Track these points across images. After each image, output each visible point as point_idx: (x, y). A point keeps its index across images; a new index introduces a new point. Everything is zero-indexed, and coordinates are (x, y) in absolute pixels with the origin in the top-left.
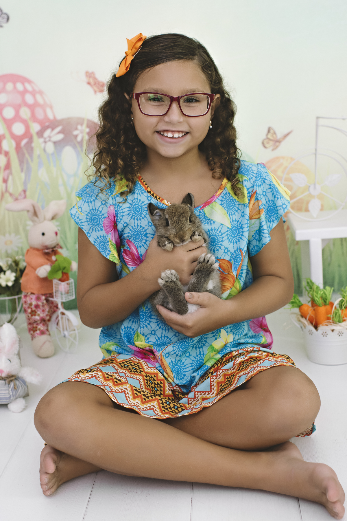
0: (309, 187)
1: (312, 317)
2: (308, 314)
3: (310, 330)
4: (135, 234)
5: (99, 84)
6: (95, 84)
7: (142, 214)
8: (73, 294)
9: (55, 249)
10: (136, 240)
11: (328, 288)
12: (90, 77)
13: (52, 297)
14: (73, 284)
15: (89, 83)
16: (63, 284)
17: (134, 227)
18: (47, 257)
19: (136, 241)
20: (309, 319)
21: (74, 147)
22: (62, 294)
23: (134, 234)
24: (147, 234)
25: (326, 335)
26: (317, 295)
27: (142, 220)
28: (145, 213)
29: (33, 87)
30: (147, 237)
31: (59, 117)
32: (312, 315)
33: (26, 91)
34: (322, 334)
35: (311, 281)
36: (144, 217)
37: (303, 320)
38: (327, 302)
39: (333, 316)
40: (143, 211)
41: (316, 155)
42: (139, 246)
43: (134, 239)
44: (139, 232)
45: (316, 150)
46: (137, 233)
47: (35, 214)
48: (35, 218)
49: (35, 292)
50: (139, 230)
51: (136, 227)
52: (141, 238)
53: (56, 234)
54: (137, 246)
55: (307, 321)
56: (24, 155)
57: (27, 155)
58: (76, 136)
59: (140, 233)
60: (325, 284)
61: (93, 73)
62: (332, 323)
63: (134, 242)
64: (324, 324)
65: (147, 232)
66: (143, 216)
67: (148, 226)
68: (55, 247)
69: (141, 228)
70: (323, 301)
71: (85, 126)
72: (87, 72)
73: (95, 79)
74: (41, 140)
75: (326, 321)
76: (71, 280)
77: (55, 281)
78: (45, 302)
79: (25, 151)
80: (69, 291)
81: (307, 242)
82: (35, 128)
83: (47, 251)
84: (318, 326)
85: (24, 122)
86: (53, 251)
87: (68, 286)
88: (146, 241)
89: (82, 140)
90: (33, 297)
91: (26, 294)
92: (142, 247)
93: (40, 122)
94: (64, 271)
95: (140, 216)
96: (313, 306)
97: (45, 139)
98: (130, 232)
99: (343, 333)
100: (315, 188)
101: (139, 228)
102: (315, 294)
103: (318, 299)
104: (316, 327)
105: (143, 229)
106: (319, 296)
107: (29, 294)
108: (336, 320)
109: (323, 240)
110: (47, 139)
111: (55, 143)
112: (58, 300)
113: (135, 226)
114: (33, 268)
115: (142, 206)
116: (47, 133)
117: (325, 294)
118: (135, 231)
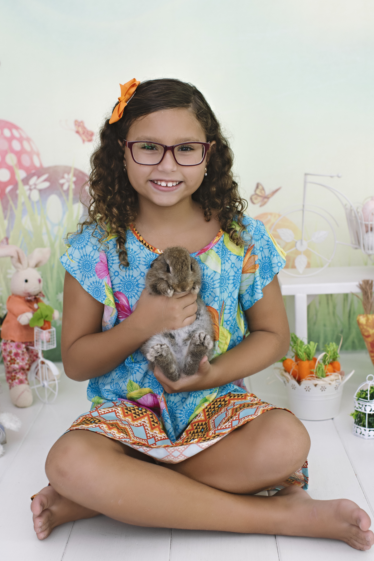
0: (296, 242)
1: (295, 371)
2: (292, 368)
3: (293, 385)
4: (127, 284)
5: (87, 133)
6: (84, 133)
7: (135, 264)
8: (54, 343)
9: (37, 297)
10: (128, 290)
11: (312, 343)
12: (79, 126)
13: (33, 346)
14: (55, 333)
15: (77, 132)
16: (44, 332)
17: (125, 278)
18: (28, 304)
19: (127, 292)
20: (292, 374)
21: (60, 196)
22: (43, 342)
23: (125, 284)
24: (138, 284)
25: (309, 389)
26: (300, 349)
27: (135, 270)
28: (138, 263)
29: (20, 134)
30: (139, 287)
31: (46, 165)
32: (296, 370)
33: (13, 137)
34: (305, 389)
35: (295, 336)
36: (137, 268)
37: (287, 375)
38: (311, 357)
39: (316, 370)
40: (135, 261)
41: (303, 211)
42: (130, 296)
43: (125, 290)
44: (130, 282)
45: (303, 206)
46: (128, 283)
47: (19, 260)
48: (19, 265)
49: (16, 340)
50: (131, 280)
51: (128, 277)
52: (133, 288)
53: (40, 281)
54: (129, 296)
55: (290, 376)
56: (8, 202)
57: (11, 202)
58: (62, 185)
59: (132, 282)
60: (310, 339)
61: (82, 122)
62: (315, 378)
63: (125, 293)
64: (307, 378)
65: (139, 282)
66: (136, 266)
67: (140, 276)
68: (37, 295)
69: (133, 278)
70: (307, 356)
71: (71, 175)
72: (76, 121)
73: (84, 128)
74: (27, 187)
75: (309, 376)
76: (53, 329)
77: (36, 330)
78: (25, 350)
79: (10, 198)
80: (51, 340)
81: (292, 298)
82: (21, 174)
83: (29, 298)
84: (301, 380)
85: (10, 169)
86: (35, 298)
87: (50, 335)
88: (138, 291)
89: (68, 189)
90: (14, 344)
91: (6, 341)
92: (133, 298)
93: (27, 169)
94: (46, 319)
95: (132, 266)
96: (296, 361)
97: (30, 186)
98: (122, 283)
99: (325, 388)
100: (302, 244)
101: (130, 277)
102: (299, 348)
103: (302, 353)
104: (299, 382)
105: (134, 279)
106: (303, 350)
107: (9, 341)
108: (319, 374)
109: (309, 296)
110: (33, 187)
111: (40, 191)
112: (39, 348)
113: (126, 276)
114: (14, 315)
115: (135, 256)
116: (33, 180)
117: (309, 349)
118: (126, 281)
